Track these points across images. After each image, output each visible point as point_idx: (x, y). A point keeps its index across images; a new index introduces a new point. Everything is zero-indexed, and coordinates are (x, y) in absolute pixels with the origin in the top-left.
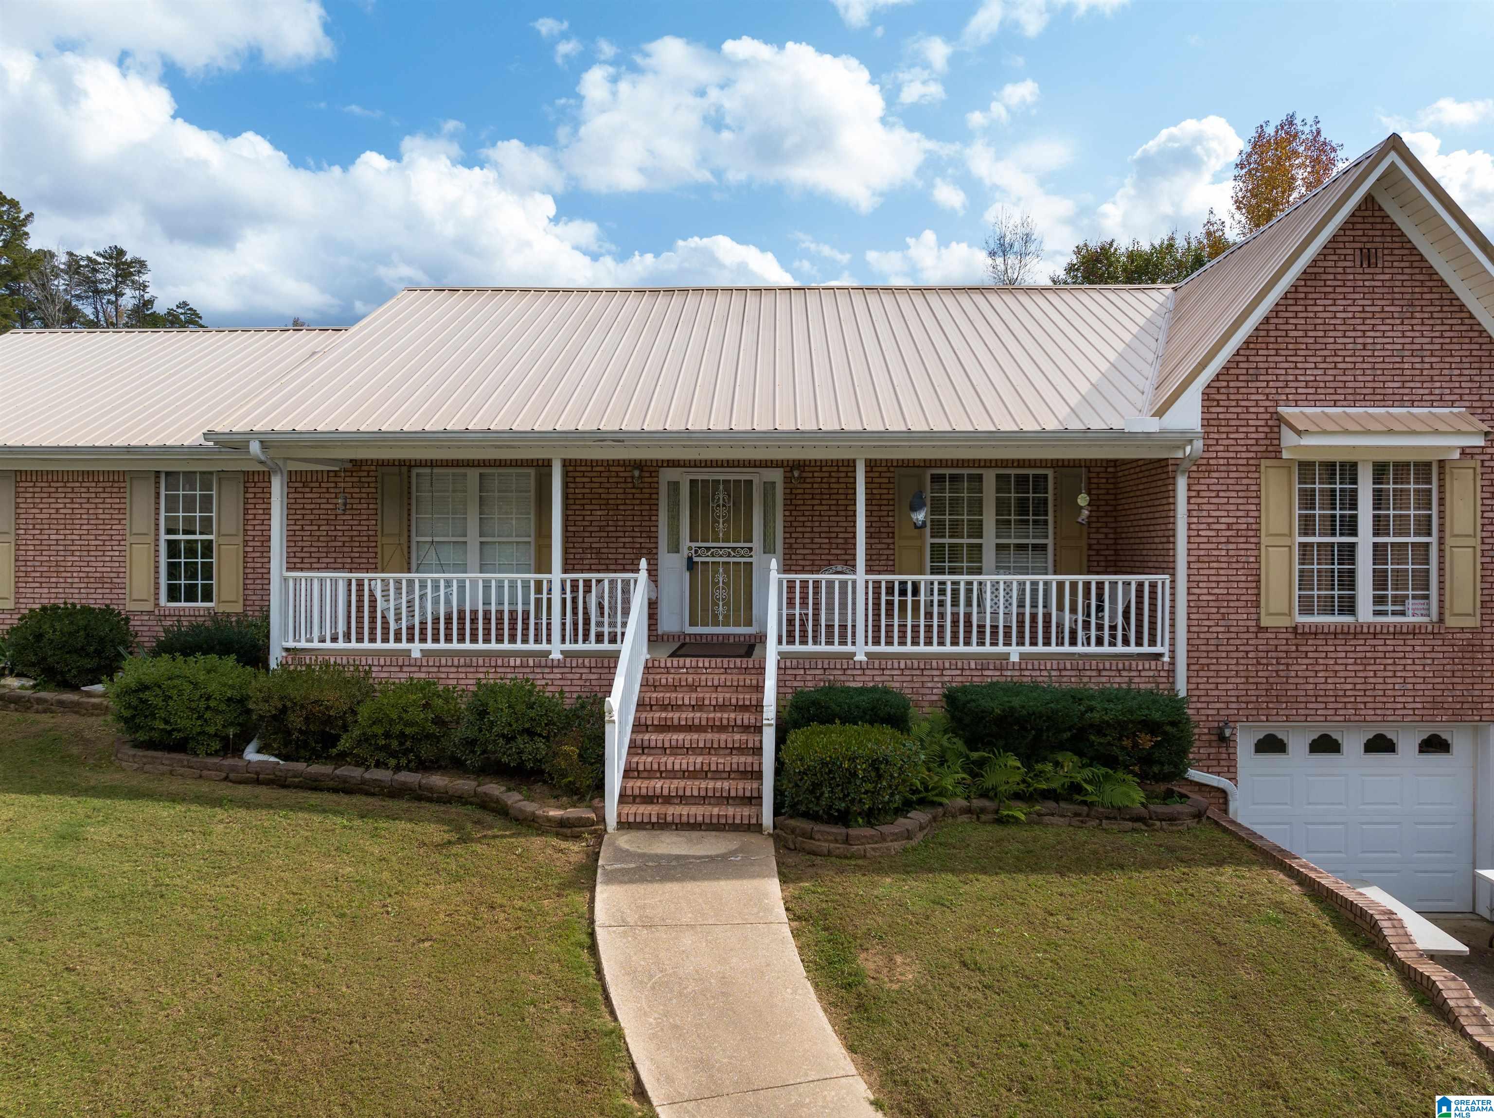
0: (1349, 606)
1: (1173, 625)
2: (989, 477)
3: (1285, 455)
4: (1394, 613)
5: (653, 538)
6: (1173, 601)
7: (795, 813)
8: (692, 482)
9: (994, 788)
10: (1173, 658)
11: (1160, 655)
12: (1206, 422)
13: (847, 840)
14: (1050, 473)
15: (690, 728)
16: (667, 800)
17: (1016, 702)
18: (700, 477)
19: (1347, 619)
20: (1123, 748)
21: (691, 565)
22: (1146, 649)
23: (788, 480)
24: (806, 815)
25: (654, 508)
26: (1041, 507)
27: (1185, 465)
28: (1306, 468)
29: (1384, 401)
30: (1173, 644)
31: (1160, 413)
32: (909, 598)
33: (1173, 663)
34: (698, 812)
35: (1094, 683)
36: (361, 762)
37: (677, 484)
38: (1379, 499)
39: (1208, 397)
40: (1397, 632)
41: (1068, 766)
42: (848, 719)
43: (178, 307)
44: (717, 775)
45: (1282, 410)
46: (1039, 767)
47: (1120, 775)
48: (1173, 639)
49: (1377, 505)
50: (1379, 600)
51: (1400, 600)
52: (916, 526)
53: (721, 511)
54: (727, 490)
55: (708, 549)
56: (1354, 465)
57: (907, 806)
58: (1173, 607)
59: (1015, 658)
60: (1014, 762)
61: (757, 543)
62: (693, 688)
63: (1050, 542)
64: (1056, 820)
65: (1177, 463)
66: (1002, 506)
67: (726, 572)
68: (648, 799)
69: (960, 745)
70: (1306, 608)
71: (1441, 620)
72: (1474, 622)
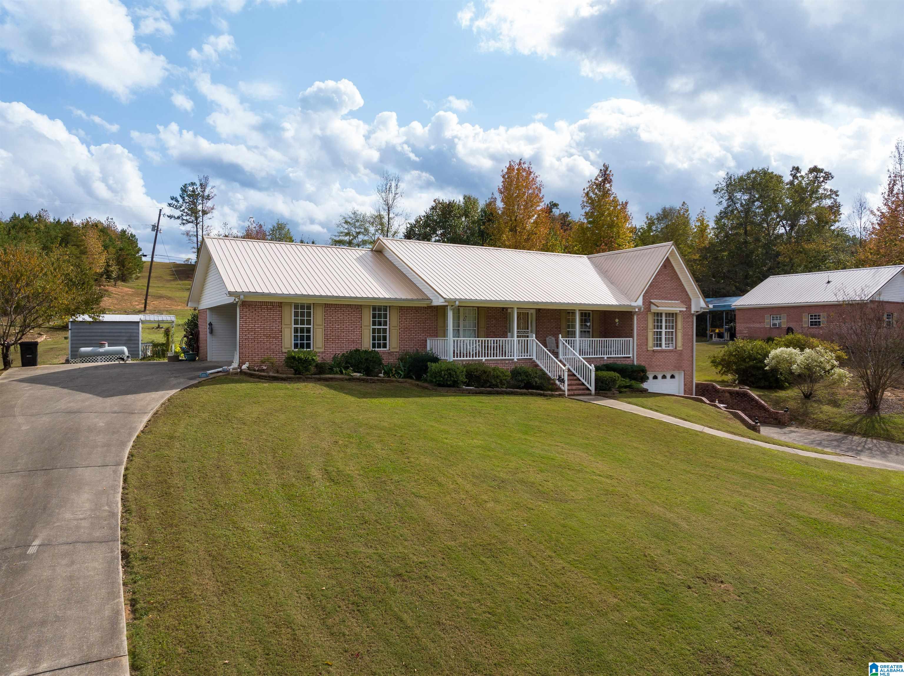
0: (661, 345)
1: (633, 350)
3: (652, 311)
4: (668, 347)
5: (507, 328)
6: (633, 344)
7: (601, 390)
11: (630, 357)
19: (660, 348)
20: (639, 376)
23: (537, 313)
27: (636, 313)
29: (667, 299)
30: (633, 354)
31: (635, 301)
33: (633, 358)
40: (668, 351)
45: (652, 301)
47: (638, 382)
49: (666, 323)
50: (665, 344)
51: (669, 344)
54: (523, 315)
56: (662, 314)
58: (633, 346)
59: (606, 358)
61: (529, 330)
63: (591, 330)
70: (654, 346)
71: (676, 348)
72: (681, 349)
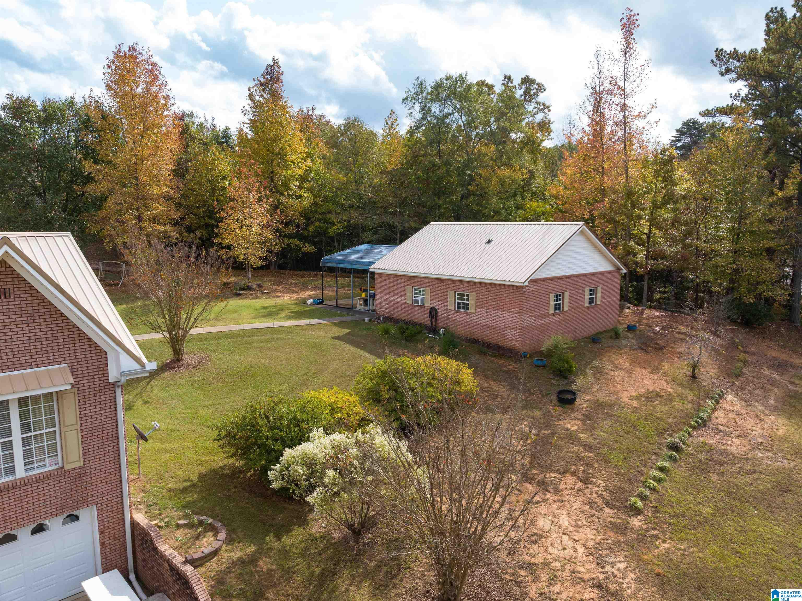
0: (11, 471)
4: (38, 468)
19: (10, 478)
29: (20, 367)
38: (24, 415)
40: (38, 480)
50: (28, 463)
51: (41, 461)
56: (6, 402)
71: (63, 467)
72: (81, 464)
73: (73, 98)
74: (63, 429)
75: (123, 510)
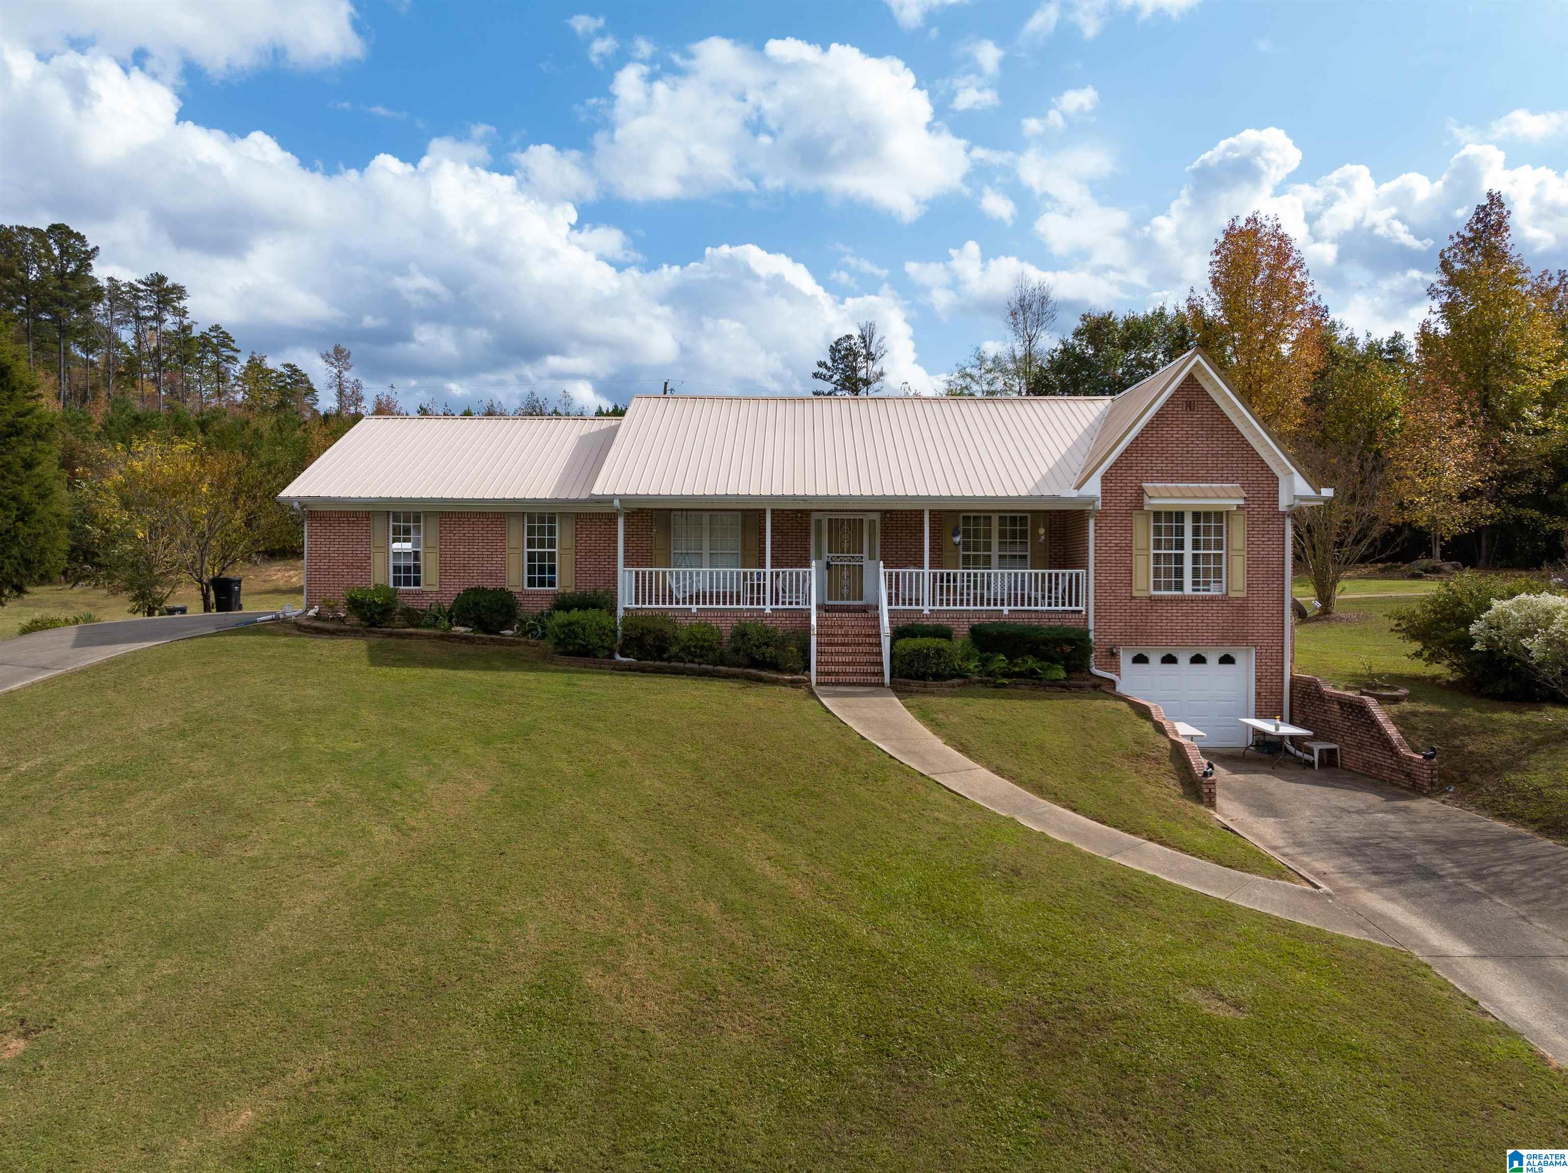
0: (1180, 586)
1: (1087, 596)
2: (995, 519)
3: (1146, 508)
4: (1204, 590)
5: (807, 550)
6: (1087, 583)
7: (901, 676)
8: (829, 519)
9: (994, 670)
10: (1087, 612)
11: (1081, 611)
12: (1104, 491)
13: (925, 686)
14: (1029, 516)
15: (843, 644)
16: (838, 674)
17: (1004, 629)
18: (834, 517)
19: (1178, 593)
20: (1057, 652)
21: (829, 566)
22: (1074, 608)
23: (883, 519)
24: (906, 677)
25: (808, 534)
26: (1024, 534)
27: (1093, 513)
28: (1157, 515)
29: (1197, 480)
30: (1087, 606)
31: (1078, 487)
32: (952, 584)
33: (1087, 615)
34: (854, 679)
35: (1045, 623)
36: (682, 660)
37: (820, 521)
38: (1196, 531)
39: (1105, 479)
40: (1204, 600)
41: (1030, 662)
42: (923, 636)
43: (210, 330)
44: (860, 664)
45: (1144, 485)
46: (1015, 661)
47: (1056, 666)
48: (1087, 603)
49: (1195, 534)
50: (1195, 583)
51: (1207, 583)
52: (955, 545)
53: (846, 536)
54: (849, 524)
55: (838, 557)
56: (1182, 513)
57: (952, 677)
58: (1087, 586)
59: (1006, 612)
60: (1002, 657)
61: (865, 554)
62: (841, 627)
63: (1028, 554)
64: (1023, 687)
65: (1089, 512)
66: (1002, 534)
67: (849, 570)
68: (829, 674)
69: (977, 652)
70: (1157, 586)
71: (1227, 594)
72: (1243, 594)
73: (1163, 308)
74: (1230, 553)
75: (1283, 663)
